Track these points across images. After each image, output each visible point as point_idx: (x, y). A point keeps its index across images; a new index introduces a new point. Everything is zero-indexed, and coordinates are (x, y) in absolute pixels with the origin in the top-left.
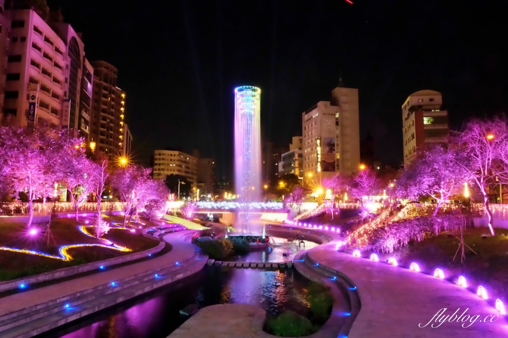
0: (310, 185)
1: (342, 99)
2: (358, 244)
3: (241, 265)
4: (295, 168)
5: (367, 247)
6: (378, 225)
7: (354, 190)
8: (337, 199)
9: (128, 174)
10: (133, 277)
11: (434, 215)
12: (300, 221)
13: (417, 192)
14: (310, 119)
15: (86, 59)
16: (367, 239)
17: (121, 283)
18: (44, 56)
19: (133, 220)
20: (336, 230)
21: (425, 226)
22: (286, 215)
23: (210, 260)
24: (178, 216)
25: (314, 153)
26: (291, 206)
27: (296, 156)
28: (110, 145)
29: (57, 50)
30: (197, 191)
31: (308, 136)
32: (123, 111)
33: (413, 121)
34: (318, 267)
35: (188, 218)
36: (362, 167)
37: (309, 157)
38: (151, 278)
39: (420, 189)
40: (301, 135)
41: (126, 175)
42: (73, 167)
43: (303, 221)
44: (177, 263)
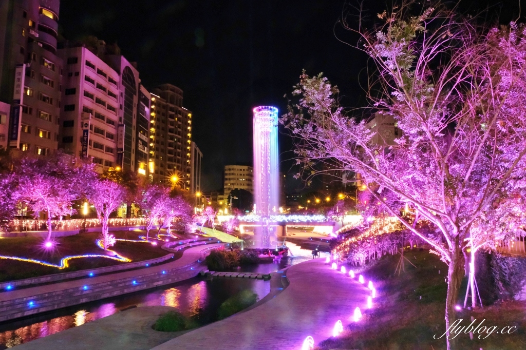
4: (357, 179)
10: (109, 283)
15: (141, 85)
17: (93, 287)
18: (97, 87)
23: (206, 270)
24: (217, 230)
28: (179, 162)
29: (111, 80)
32: (190, 130)
35: (228, 232)
38: (127, 284)
44: (164, 272)
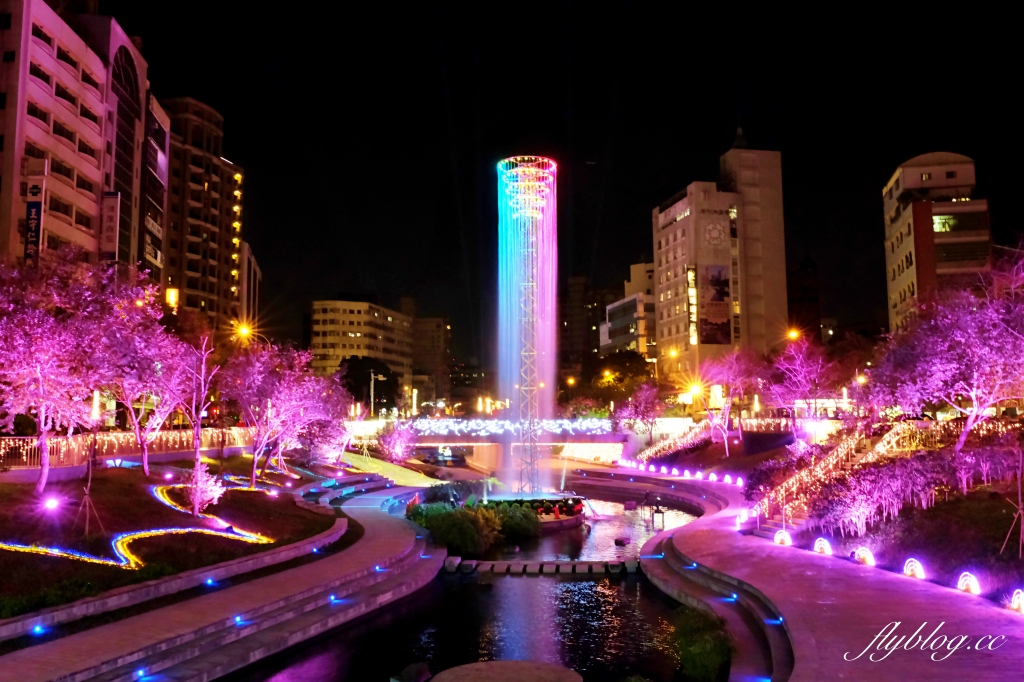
0: (673, 376)
1: (745, 176)
2: (786, 515)
3: (520, 569)
4: (639, 336)
5: (807, 523)
6: (829, 471)
7: (776, 389)
8: (736, 409)
9: (258, 365)
10: (282, 604)
11: (959, 447)
12: (651, 461)
13: (918, 395)
14: (671, 223)
15: (151, 96)
16: (806, 504)
17: (255, 617)
18: (57, 94)
19: (271, 468)
20: (735, 482)
21: (938, 472)
22: (620, 446)
23: (451, 558)
24: (372, 456)
25: (680, 302)
26: (631, 427)
27: (641, 310)
28: (211, 291)
29: (87, 78)
30: (412, 394)
31: (667, 262)
32: (238, 214)
33: (909, 225)
34: (696, 570)
35: (395, 460)
36: (793, 334)
37: (669, 310)
38: (321, 603)
39: (924, 389)
40: (650, 259)
41: (253, 366)
42: (136, 352)
43: (658, 461)
44: (377, 568)
